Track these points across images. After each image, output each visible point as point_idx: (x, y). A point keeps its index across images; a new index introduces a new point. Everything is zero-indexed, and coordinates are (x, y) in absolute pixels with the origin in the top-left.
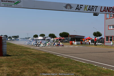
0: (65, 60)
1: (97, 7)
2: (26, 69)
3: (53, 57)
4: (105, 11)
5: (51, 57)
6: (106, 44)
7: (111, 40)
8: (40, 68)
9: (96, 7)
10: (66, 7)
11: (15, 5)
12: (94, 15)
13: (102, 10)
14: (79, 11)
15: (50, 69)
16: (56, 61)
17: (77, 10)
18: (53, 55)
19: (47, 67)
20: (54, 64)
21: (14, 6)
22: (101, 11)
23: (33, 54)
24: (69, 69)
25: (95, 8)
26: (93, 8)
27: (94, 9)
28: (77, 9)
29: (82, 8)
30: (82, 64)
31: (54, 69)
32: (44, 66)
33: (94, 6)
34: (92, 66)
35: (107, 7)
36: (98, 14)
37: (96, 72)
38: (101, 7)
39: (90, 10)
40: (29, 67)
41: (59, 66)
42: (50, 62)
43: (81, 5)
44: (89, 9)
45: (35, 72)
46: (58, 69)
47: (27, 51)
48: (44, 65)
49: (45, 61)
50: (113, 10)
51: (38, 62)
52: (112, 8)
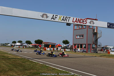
0: (41, 67)
1: (70, 18)
7: (78, 47)
10: (42, 16)
12: (67, 24)
13: (74, 21)
16: (32, 68)
17: (53, 19)
20: (29, 72)
22: (73, 22)
25: (68, 18)
26: (67, 18)
27: (68, 20)
28: (52, 18)
29: (56, 18)
32: (19, 75)
33: (67, 17)
35: (79, 19)
39: (64, 20)
41: (35, 74)
43: (56, 16)
44: (63, 19)
48: (19, 73)
49: (20, 68)
50: (84, 21)
51: (13, 69)
52: (82, 19)
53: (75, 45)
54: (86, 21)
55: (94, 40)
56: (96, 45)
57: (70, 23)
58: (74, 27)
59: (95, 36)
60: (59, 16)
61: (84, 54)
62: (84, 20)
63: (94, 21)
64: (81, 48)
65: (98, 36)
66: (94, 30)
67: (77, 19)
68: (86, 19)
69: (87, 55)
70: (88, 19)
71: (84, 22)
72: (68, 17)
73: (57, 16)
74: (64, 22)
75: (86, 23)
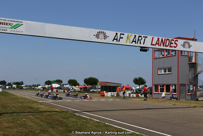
7: (162, 90)
10: (97, 36)
11: (12, 29)
12: (141, 49)
13: (154, 43)
14: (118, 43)
17: (115, 41)
21: (11, 31)
22: (152, 44)
25: (143, 39)
26: (140, 38)
27: (142, 41)
28: (114, 39)
29: (122, 38)
33: (141, 36)
35: (162, 39)
38: (153, 38)
39: (135, 42)
43: (121, 34)
44: (134, 40)
49: (60, 128)
50: (171, 43)
51: (47, 131)
52: (169, 40)
53: (156, 86)
54: (176, 42)
55: (191, 76)
56: (195, 85)
57: (146, 48)
58: (153, 55)
59: (193, 69)
60: (126, 34)
61: (174, 102)
62: (172, 40)
63: (191, 43)
64: (167, 92)
65: (199, 69)
66: (190, 59)
67: (158, 39)
68: (175, 40)
69: (178, 104)
70: (179, 38)
71: (172, 45)
72: (143, 36)
73: (123, 34)
74: (136, 45)
75: (175, 45)
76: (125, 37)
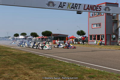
0: (48, 60)
1: (81, 5)
2: (6, 70)
3: (35, 57)
4: (89, 9)
5: (32, 57)
6: (90, 43)
7: (95, 39)
8: (21, 69)
9: (79, 4)
10: (48, 5)
12: (77, 13)
13: (86, 8)
14: (62, 9)
15: (31, 69)
16: (38, 62)
18: (35, 55)
19: (28, 68)
20: (36, 64)
22: (84, 9)
23: (14, 55)
24: (52, 70)
25: (79, 6)
26: (76, 5)
27: (78, 7)
28: (60, 6)
29: (65, 5)
30: (65, 64)
31: (36, 70)
32: (26, 67)
33: (77, 4)
34: (76, 65)
35: (91, 5)
36: (81, 12)
37: (79, 71)
38: (85, 5)
39: (73, 8)
40: (9, 68)
41: (41, 66)
42: (32, 63)
43: (64, 3)
45: (16, 74)
46: (40, 69)
47: (7, 51)
48: (26, 65)
49: (26, 62)
51: (19, 63)
52: (95, 6)
54: (100, 7)
56: (117, 35)
57: (81, 11)
58: (89, 15)
60: (67, 3)
62: (97, 6)
64: (98, 40)
66: (114, 17)
71: (97, 9)
74: (74, 10)
75: (100, 10)
76: (66, 5)
